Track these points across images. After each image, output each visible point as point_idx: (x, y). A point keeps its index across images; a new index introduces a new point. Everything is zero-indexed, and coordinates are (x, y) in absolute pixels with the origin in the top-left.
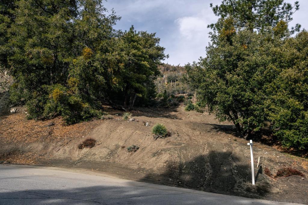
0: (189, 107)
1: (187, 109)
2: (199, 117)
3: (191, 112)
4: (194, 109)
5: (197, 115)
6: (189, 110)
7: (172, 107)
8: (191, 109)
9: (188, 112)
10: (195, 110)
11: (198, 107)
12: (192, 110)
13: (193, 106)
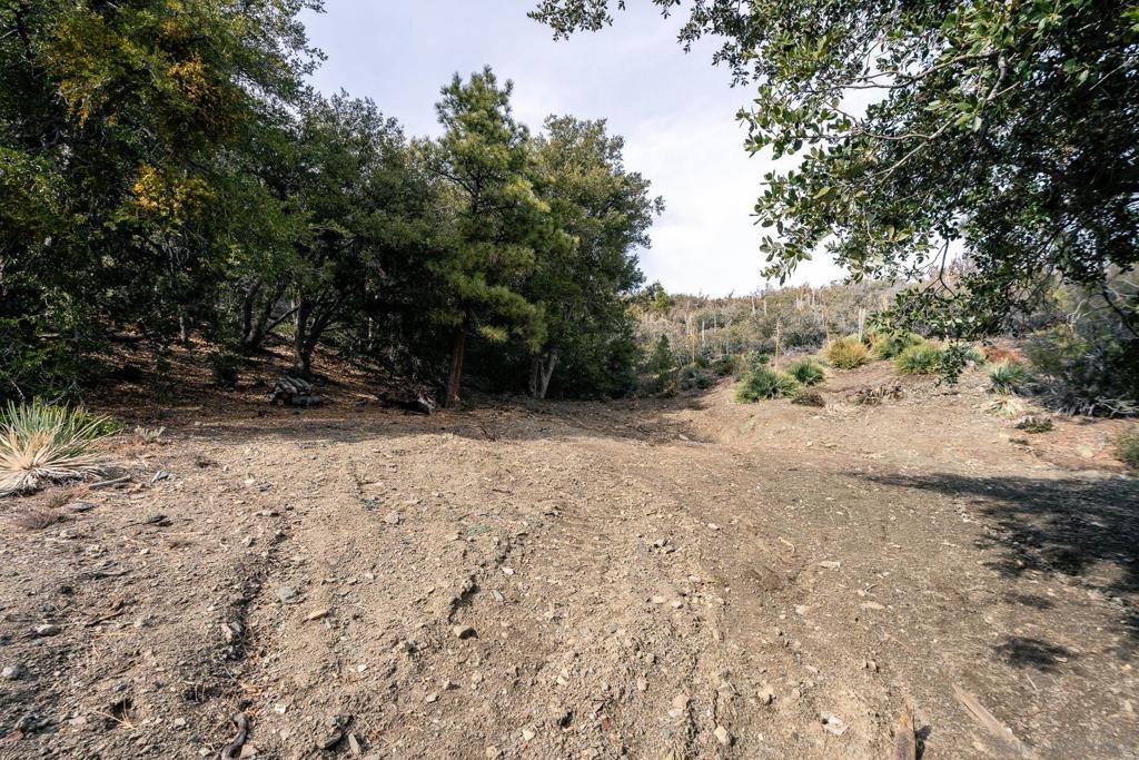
0: (755, 384)
1: (746, 396)
2: (805, 425)
3: (764, 403)
4: (775, 391)
5: (792, 418)
6: (755, 399)
7: (687, 393)
8: (763, 393)
9: (749, 408)
10: (780, 395)
11: (797, 381)
12: (769, 396)
13: (772, 378)
